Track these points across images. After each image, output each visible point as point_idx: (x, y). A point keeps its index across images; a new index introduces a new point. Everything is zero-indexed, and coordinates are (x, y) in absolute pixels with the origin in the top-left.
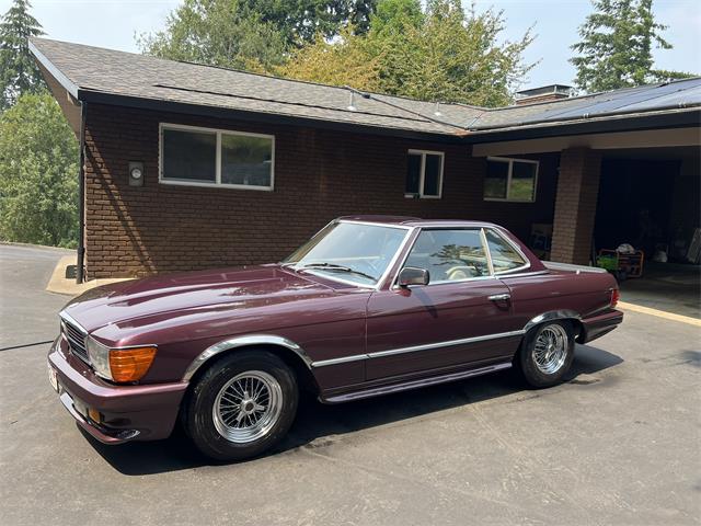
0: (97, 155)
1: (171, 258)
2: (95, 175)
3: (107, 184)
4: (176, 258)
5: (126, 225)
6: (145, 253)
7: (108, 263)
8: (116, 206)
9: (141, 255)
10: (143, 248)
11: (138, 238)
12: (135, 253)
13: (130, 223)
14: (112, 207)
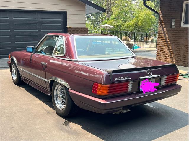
0: (162, 18)
1: (181, 58)
2: (161, 25)
3: (163, 28)
4: (182, 58)
5: (167, 43)
6: (172, 55)
7: (161, 57)
8: (165, 36)
9: (171, 55)
10: (172, 53)
11: (171, 48)
12: (169, 54)
13: (169, 43)
14: (164, 37)
